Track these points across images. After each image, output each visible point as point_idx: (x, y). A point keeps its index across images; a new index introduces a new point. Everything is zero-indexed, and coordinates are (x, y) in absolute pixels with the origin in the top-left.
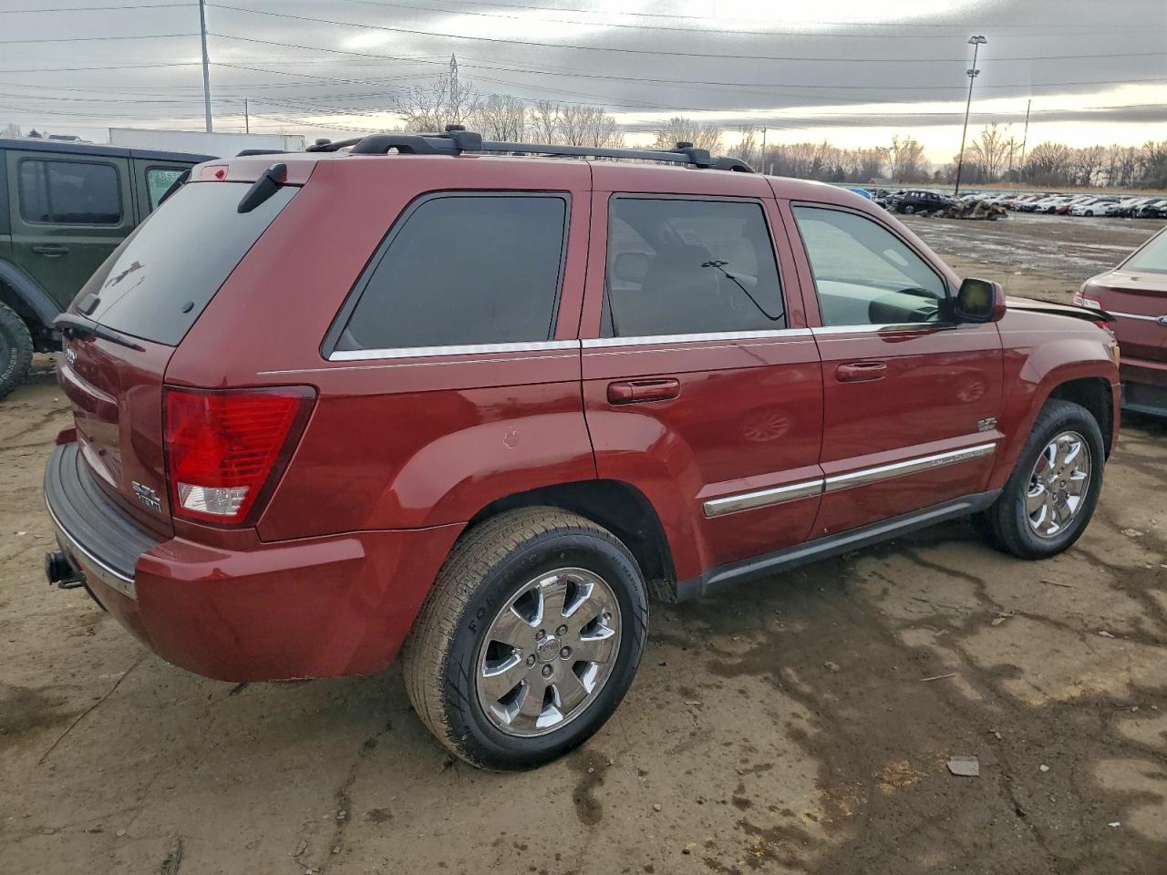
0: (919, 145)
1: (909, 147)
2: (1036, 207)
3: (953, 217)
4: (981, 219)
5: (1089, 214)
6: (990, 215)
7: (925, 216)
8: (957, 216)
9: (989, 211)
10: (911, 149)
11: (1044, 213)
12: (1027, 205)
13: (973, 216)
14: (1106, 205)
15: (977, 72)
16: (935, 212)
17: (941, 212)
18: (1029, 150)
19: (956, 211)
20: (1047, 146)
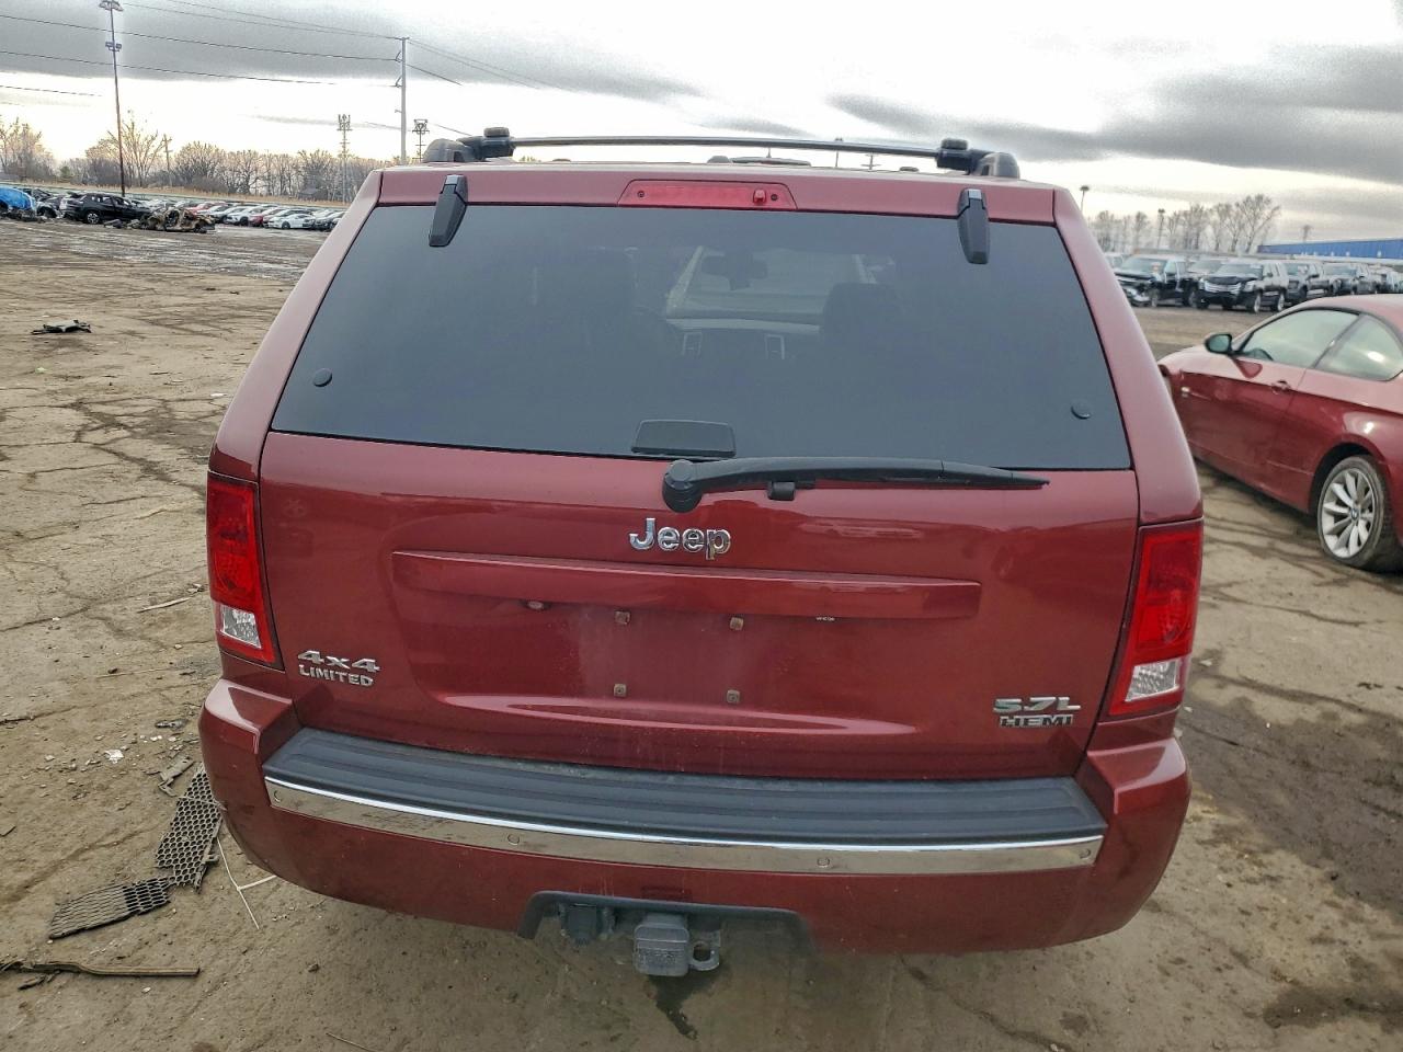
0: (34, 131)
1: (20, 131)
2: (225, 217)
3: (154, 229)
4: (187, 231)
5: (286, 226)
6: (197, 226)
7: (119, 227)
8: (159, 227)
9: (197, 222)
10: (25, 134)
11: (236, 224)
12: (215, 214)
13: (178, 227)
14: (301, 217)
15: (119, 46)
16: (128, 222)
17: (135, 222)
18: (176, 148)
19: (157, 220)
20: (198, 145)
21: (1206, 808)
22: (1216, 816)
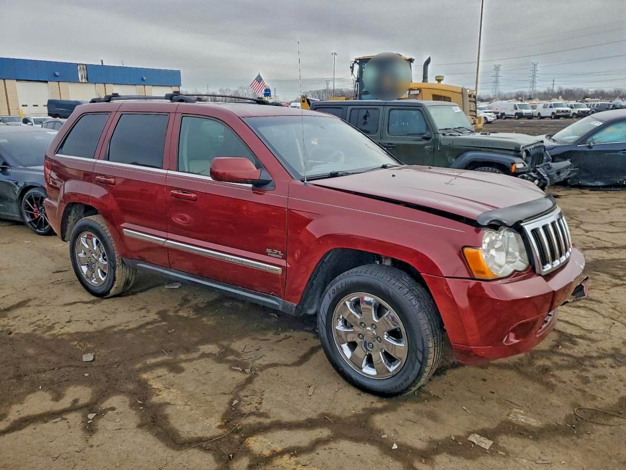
21: (59, 333)
22: (55, 332)
